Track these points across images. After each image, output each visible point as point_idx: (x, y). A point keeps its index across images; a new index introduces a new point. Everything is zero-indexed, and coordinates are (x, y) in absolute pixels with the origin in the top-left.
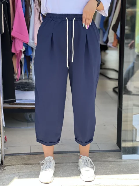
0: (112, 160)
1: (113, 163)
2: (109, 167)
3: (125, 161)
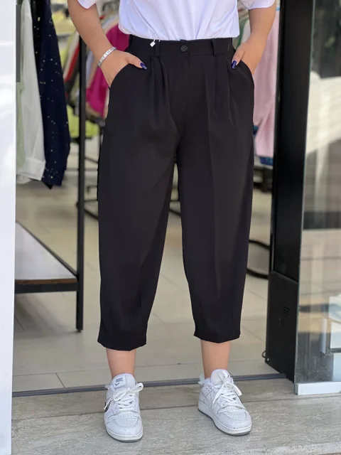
1: (280, 403)
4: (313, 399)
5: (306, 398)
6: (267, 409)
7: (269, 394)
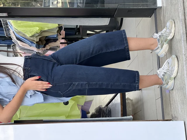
0: (163, 15)
1: (165, 14)
2: (168, 16)
3: (163, 3)
6: (167, 19)
7: (162, 18)
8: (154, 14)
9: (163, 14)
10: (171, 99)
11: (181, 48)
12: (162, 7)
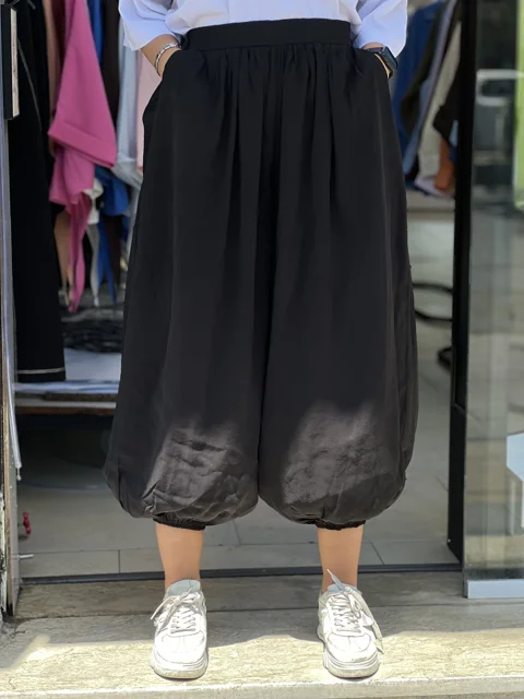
0: (430, 602)
1: (430, 610)
4: (488, 607)
5: (478, 604)
6: (405, 619)
7: (423, 595)
8: (455, 560)
9: (437, 600)
10: (90, 619)
11: (267, 676)
12: (464, 601)
